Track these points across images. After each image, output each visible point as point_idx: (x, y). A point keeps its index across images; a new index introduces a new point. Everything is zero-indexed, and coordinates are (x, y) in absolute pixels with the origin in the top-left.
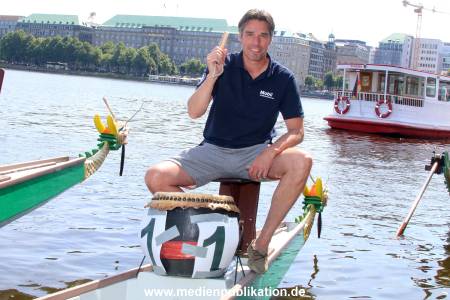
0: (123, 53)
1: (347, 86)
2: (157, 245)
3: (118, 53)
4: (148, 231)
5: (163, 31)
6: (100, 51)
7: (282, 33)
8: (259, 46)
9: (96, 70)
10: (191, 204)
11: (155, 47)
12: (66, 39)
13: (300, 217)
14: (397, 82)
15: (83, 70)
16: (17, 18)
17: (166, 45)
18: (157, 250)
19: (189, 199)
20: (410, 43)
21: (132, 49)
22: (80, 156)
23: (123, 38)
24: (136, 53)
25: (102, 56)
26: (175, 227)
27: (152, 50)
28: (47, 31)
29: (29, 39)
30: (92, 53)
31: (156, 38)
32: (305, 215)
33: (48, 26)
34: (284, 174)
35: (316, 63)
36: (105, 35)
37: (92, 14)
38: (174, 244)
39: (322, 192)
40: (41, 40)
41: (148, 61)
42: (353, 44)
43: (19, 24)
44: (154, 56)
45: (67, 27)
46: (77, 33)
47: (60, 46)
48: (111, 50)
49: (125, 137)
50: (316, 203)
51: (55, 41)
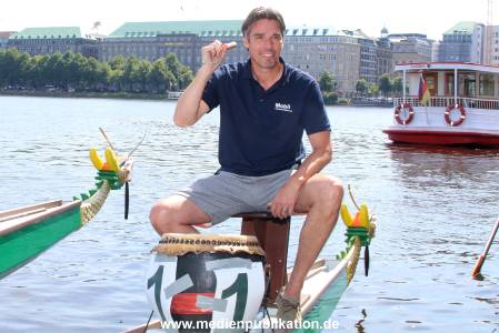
0: (136, 67)
1: (407, 89)
2: (167, 297)
3: (130, 68)
4: (156, 281)
5: (182, 39)
6: (109, 68)
7: (325, 31)
8: (271, 50)
9: (106, 90)
10: (206, 248)
11: (172, 58)
12: (67, 56)
13: (343, 253)
14: (467, 82)
15: (89, 91)
16: (8, 34)
17: (186, 55)
18: (167, 304)
19: (204, 242)
20: (480, 32)
21: (147, 62)
22: (75, 199)
23: (135, 49)
24: (151, 67)
25: (111, 73)
26: (187, 276)
27: (170, 61)
28: (44, 47)
29: (23, 58)
30: (99, 70)
31: (174, 47)
32: (348, 249)
33: (45, 41)
34: (311, 206)
35: (367, 64)
36: (113, 47)
37: (97, 24)
38: (186, 297)
39: (368, 221)
40: (38, 58)
41: (166, 76)
42: (410, 39)
43: (10, 42)
44: (173, 69)
45: (67, 41)
46: (80, 47)
47: (61, 64)
48: (121, 66)
49: (128, 172)
50: (361, 234)
51: (55, 58)
